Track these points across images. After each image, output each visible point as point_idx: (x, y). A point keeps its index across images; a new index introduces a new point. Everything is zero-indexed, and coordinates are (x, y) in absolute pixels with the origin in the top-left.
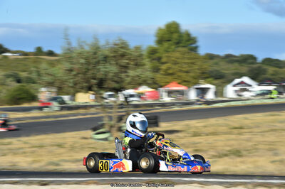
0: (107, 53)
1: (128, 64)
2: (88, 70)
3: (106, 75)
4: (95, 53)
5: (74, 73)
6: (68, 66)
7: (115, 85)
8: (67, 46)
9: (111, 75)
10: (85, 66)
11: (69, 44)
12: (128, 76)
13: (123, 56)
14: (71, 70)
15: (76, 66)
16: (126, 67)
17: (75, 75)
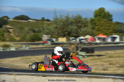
0: (72, 21)
1: (81, 25)
2: (64, 28)
3: (72, 30)
4: (67, 21)
5: (58, 29)
6: (55, 26)
7: (76, 35)
8: (55, 17)
9: (74, 30)
10: (63, 26)
11: (56, 16)
12: (81, 31)
13: (79, 22)
14: (57, 28)
15: (59, 26)
16: (80, 27)
17: (58, 30)
